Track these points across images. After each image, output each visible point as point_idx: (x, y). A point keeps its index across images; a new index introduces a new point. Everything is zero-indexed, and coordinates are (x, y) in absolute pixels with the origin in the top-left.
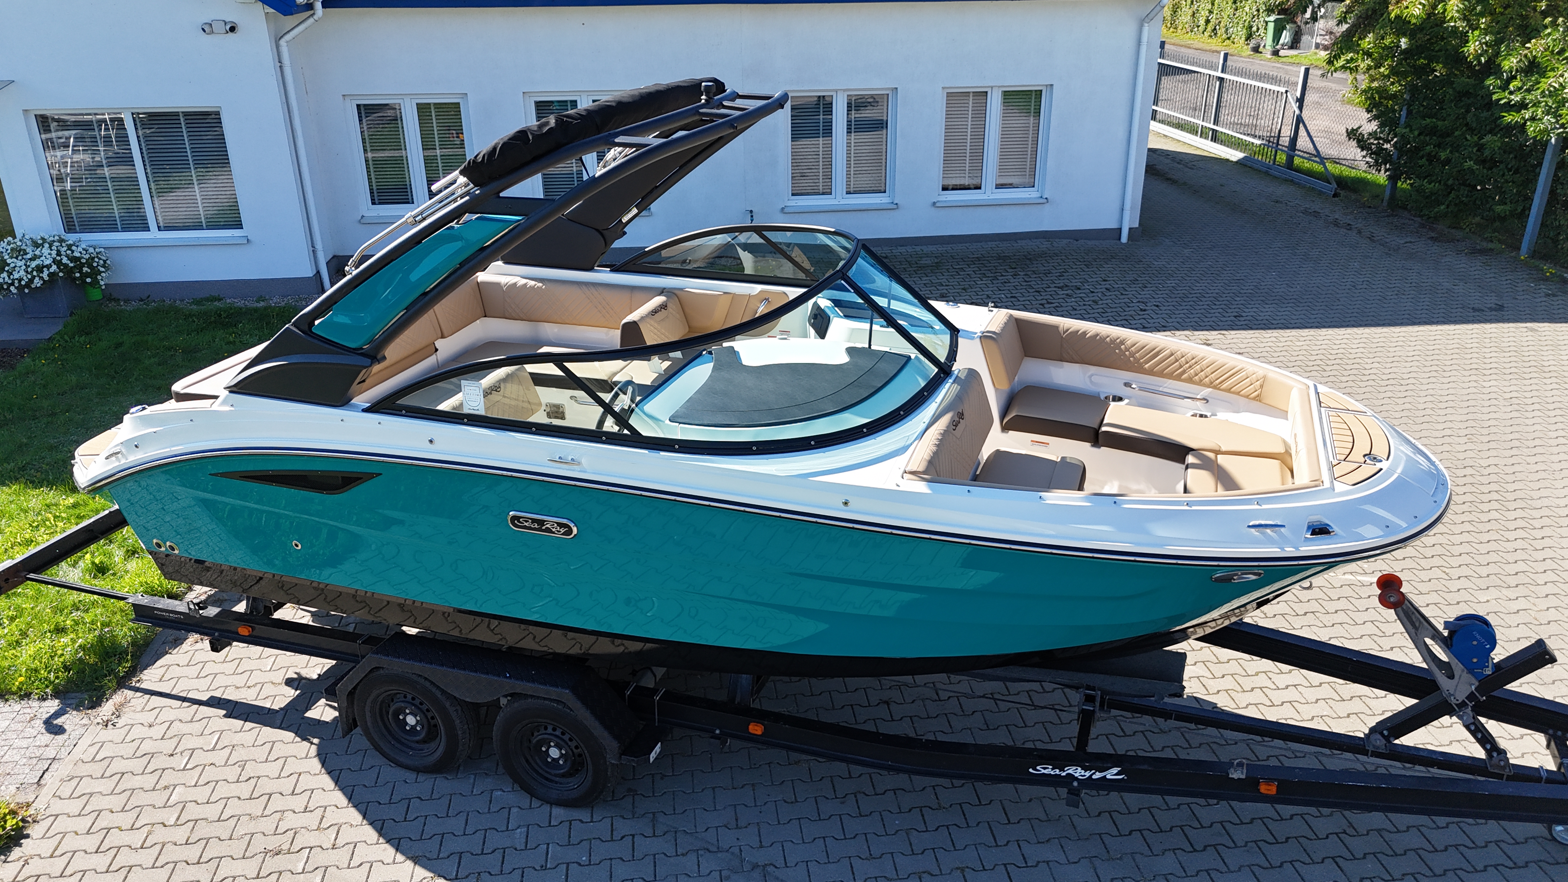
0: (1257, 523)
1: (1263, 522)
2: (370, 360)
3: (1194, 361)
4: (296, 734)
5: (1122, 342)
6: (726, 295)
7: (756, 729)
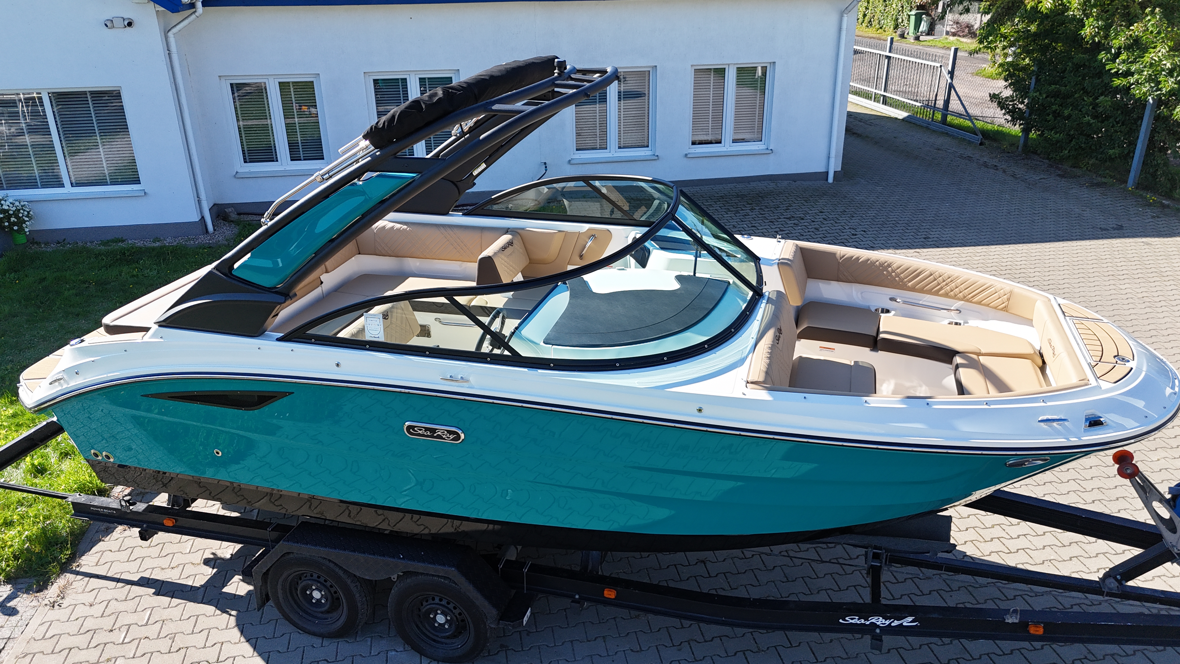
0: (1045, 418)
1: (1050, 417)
2: (284, 298)
3: (950, 279)
4: (216, 607)
5: (889, 266)
6: (560, 233)
7: (610, 594)
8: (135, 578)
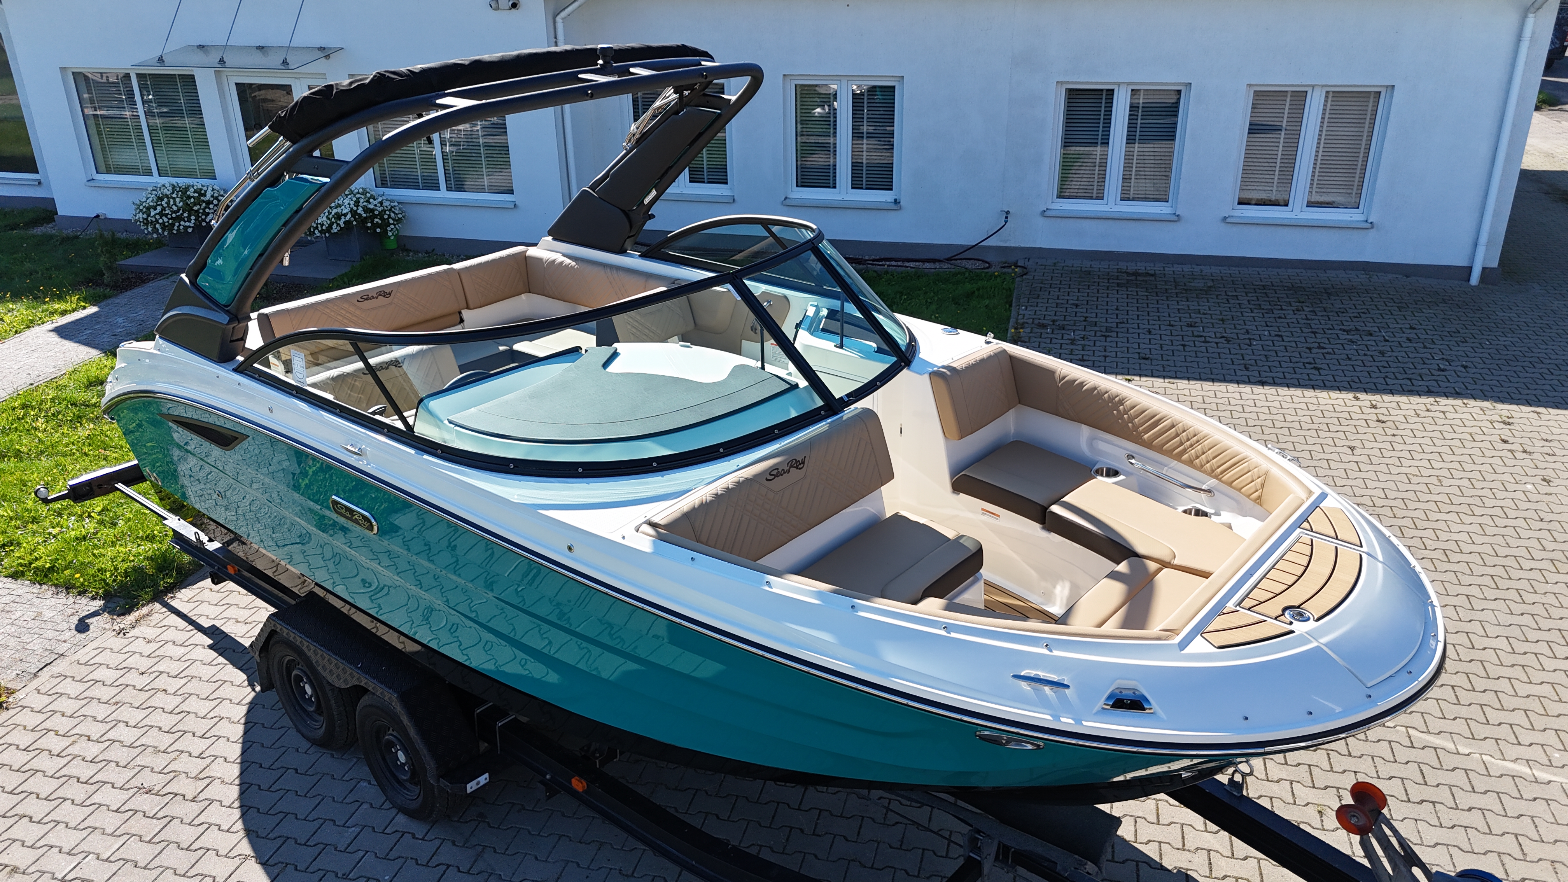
2: (229, 319)
3: (1196, 438)
5: (1121, 402)
7: (578, 785)
8: (206, 624)
